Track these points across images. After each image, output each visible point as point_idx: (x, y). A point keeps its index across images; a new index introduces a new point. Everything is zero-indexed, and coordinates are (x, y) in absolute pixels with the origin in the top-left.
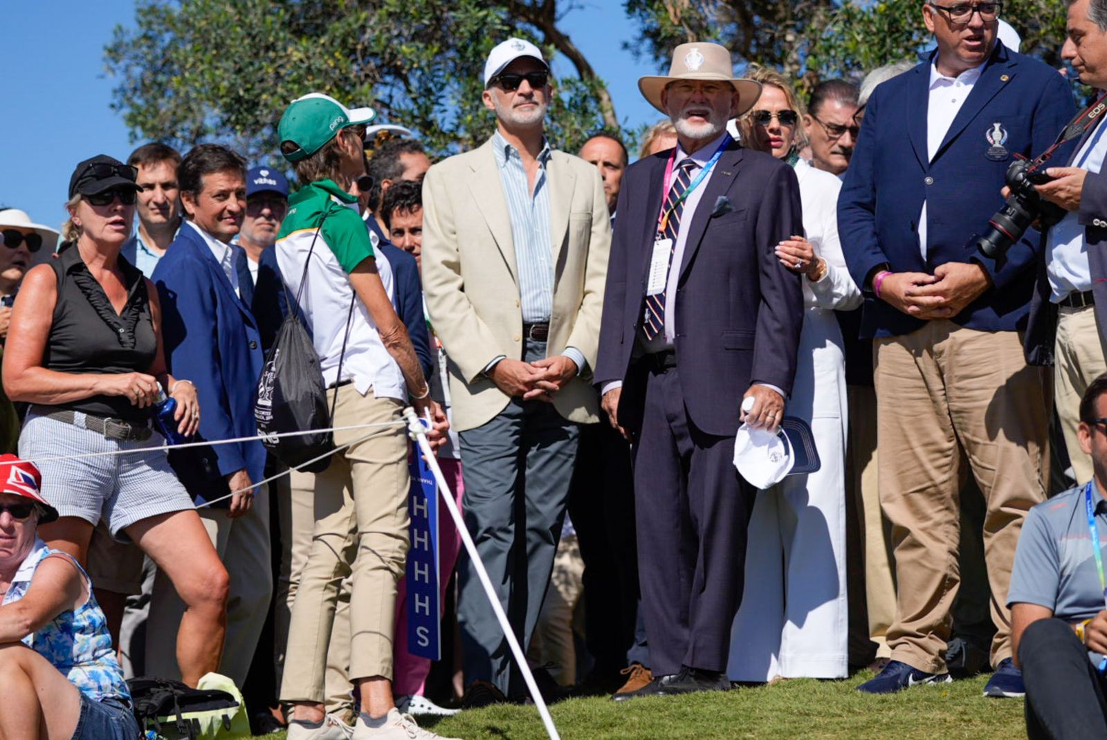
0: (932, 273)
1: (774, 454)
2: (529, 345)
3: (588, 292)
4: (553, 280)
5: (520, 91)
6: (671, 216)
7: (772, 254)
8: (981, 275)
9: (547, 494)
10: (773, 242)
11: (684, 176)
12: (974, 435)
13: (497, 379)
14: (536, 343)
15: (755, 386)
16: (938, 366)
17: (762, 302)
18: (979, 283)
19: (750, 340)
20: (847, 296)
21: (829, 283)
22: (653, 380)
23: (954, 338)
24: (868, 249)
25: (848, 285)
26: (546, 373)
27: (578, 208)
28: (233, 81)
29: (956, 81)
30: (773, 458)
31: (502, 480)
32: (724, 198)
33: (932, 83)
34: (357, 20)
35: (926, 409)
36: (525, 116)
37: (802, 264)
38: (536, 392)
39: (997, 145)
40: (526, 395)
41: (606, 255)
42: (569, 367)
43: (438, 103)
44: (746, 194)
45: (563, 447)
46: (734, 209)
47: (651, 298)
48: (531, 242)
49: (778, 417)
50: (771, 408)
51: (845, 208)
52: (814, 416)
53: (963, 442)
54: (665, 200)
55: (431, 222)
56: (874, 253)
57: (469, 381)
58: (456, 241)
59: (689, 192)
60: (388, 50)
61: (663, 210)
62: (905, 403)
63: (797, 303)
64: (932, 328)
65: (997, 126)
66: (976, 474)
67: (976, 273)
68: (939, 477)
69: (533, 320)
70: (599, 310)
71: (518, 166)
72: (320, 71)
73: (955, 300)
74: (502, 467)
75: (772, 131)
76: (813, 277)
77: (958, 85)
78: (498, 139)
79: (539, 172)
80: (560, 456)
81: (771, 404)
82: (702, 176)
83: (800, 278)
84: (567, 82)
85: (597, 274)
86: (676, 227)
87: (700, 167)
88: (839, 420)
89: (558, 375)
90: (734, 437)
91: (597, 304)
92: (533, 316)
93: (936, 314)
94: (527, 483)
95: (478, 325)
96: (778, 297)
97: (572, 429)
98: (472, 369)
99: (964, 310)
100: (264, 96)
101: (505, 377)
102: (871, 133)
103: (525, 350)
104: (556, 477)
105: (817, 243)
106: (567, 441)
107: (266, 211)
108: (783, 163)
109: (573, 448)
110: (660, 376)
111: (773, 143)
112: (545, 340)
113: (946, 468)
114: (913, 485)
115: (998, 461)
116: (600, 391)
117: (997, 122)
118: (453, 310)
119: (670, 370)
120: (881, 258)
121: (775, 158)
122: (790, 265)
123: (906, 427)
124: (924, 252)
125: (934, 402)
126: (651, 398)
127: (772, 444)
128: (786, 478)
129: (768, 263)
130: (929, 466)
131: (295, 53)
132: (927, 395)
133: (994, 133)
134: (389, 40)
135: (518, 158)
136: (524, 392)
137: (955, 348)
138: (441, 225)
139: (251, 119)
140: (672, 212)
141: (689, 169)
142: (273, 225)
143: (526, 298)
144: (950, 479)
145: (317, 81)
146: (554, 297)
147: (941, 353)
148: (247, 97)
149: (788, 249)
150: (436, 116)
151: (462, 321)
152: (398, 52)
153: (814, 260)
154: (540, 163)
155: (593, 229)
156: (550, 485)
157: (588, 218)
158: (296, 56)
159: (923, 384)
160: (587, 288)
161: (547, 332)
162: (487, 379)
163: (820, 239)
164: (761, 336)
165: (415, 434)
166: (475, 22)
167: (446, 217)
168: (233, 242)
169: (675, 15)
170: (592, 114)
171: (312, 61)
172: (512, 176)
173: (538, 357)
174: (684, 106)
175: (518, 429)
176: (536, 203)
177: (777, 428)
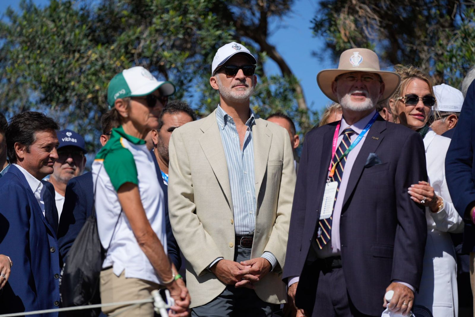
2: (239, 250)
3: (280, 214)
4: (256, 206)
5: (237, 77)
6: (338, 167)
7: (406, 193)
10: (407, 185)
11: (346, 140)
13: (217, 273)
14: (244, 249)
15: (394, 284)
17: (398, 226)
20: (457, 223)
21: (445, 214)
22: (322, 277)
24: (467, 190)
26: (251, 269)
27: (273, 157)
28: (51, 72)
32: (374, 154)
34: (134, 33)
36: (238, 93)
37: (426, 201)
38: (244, 282)
40: (237, 284)
41: (292, 189)
42: (266, 265)
43: (187, 91)
44: (390, 151)
46: (380, 162)
47: (322, 221)
48: (241, 180)
49: (410, 305)
50: (405, 299)
52: (435, 304)
54: (333, 156)
57: (198, 274)
58: (191, 180)
59: (350, 150)
60: (155, 55)
61: (332, 162)
63: (423, 227)
69: (243, 233)
70: (287, 227)
71: (233, 129)
76: (434, 209)
78: (220, 111)
79: (247, 133)
81: (405, 296)
82: (358, 139)
83: (424, 211)
84: (274, 79)
85: (286, 202)
86: (341, 173)
87: (357, 134)
88: (452, 308)
89: (259, 271)
91: (285, 223)
92: (243, 231)
95: (205, 236)
98: (201, 265)
100: (73, 83)
101: (223, 272)
103: (236, 254)
105: (436, 187)
107: (70, 160)
110: (328, 274)
112: (251, 247)
116: (287, 283)
118: (188, 226)
119: (335, 270)
122: (418, 201)
126: (321, 288)
129: (404, 199)
131: (93, 55)
134: (156, 48)
135: (233, 124)
136: (236, 282)
138: (181, 169)
139: (62, 98)
140: (338, 164)
141: (350, 135)
142: (74, 170)
143: (238, 218)
145: (108, 75)
146: (257, 218)
148: (60, 83)
149: (416, 190)
150: (186, 99)
151: (195, 232)
152: (162, 57)
153: (435, 198)
154: (248, 127)
155: (283, 171)
157: (280, 164)
158: (94, 57)
160: (278, 212)
161: (252, 241)
162: (210, 272)
164: (398, 250)
165: (159, 309)
166: (213, 38)
167: (185, 164)
168: (45, 179)
169: (345, 35)
170: (290, 100)
171: (104, 60)
172: (229, 136)
173: (245, 258)
174: (350, 90)
175: (231, 305)
176: (245, 153)
177: (409, 313)
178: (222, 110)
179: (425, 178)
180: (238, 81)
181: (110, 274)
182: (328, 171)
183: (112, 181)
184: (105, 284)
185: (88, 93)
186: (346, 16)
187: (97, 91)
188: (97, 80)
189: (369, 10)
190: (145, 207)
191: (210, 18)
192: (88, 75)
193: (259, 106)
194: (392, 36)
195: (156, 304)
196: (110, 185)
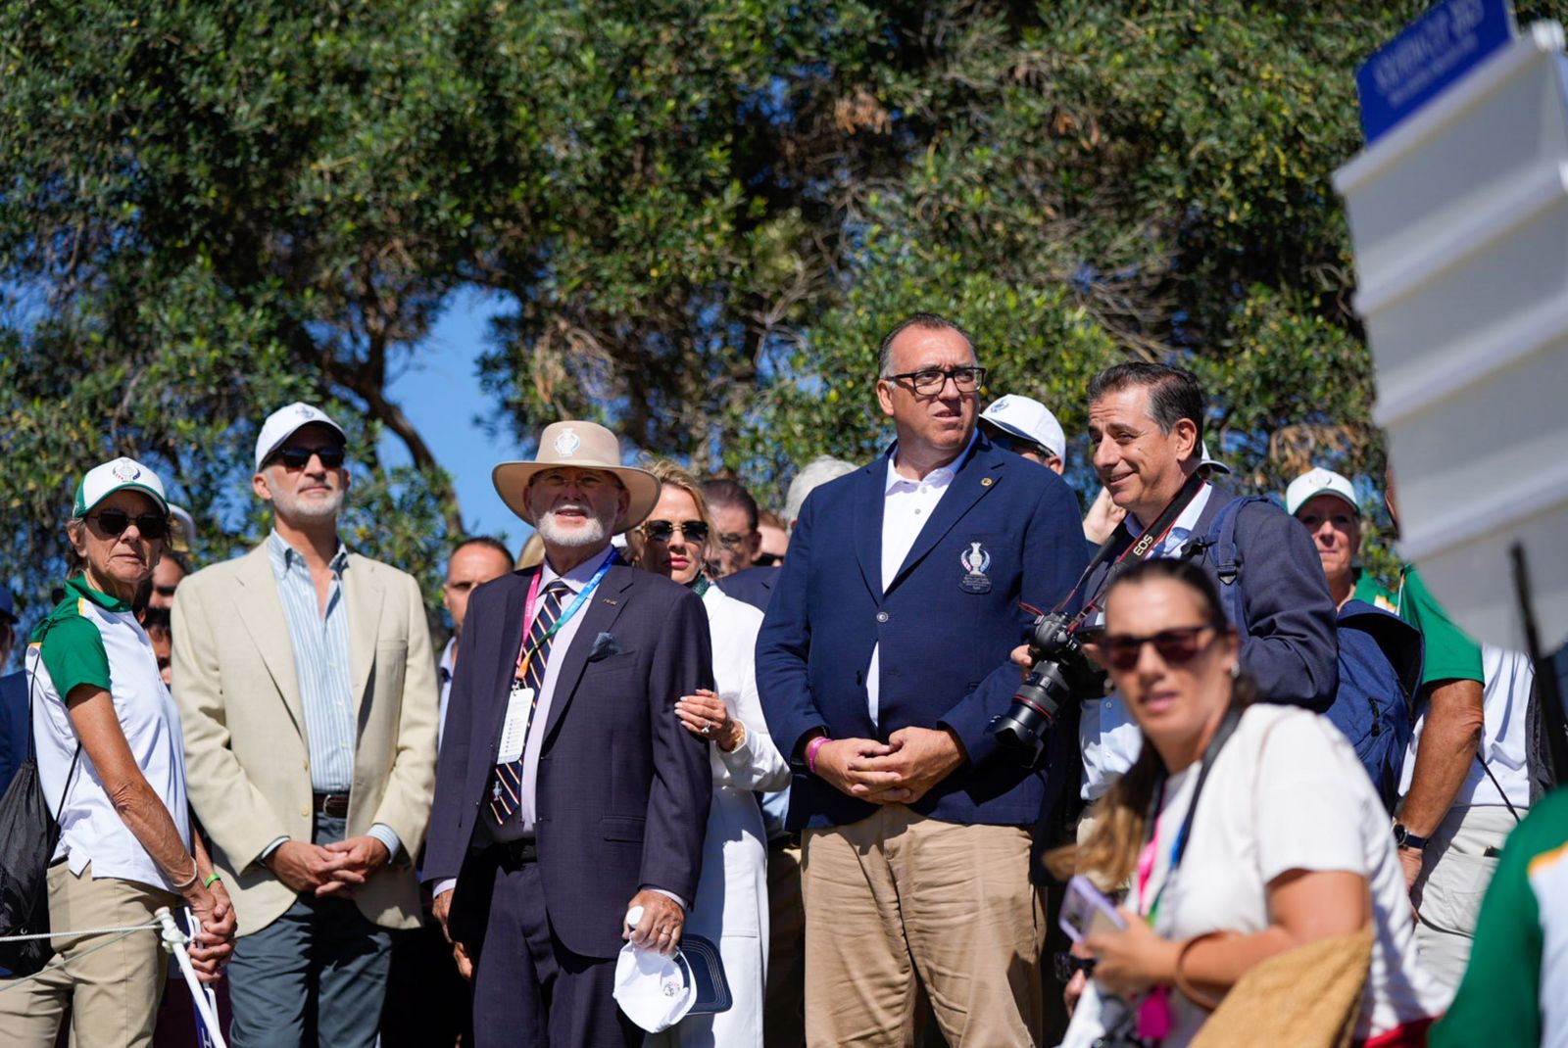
0: (885, 742)
1: (668, 985)
2: (321, 823)
3: (403, 749)
4: (355, 733)
5: (308, 470)
6: (534, 658)
7: (670, 714)
8: (951, 746)
9: (346, 1030)
10: (673, 697)
11: (552, 604)
12: (940, 964)
13: (278, 868)
14: (331, 820)
15: (644, 892)
16: (890, 869)
17: (655, 777)
18: (949, 755)
19: (639, 829)
20: (772, 772)
21: (747, 754)
22: (502, 878)
23: (913, 832)
24: (798, 707)
25: (774, 757)
26: (346, 860)
27: (388, 633)
29: (922, 484)
30: (667, 991)
31: (287, 1005)
32: (607, 635)
33: (889, 486)
34: (111, 379)
35: (871, 928)
36: (313, 504)
37: (711, 728)
38: (333, 885)
39: (975, 572)
40: (320, 890)
41: (430, 699)
42: (378, 851)
43: (218, 495)
44: (639, 629)
45: (368, 965)
46: (620, 652)
47: (503, 767)
48: (324, 679)
49: (675, 935)
50: (665, 922)
51: (769, 652)
52: (724, 933)
53: (924, 974)
54: (525, 636)
55: (183, 654)
56: (806, 713)
57: (238, 871)
58: (219, 680)
59: (559, 626)
61: (523, 649)
62: (844, 918)
63: (703, 782)
64: (884, 817)
65: (976, 546)
66: (940, 1018)
67: (945, 743)
68: (889, 1021)
69: (328, 788)
71: (303, 577)
72: (57, 444)
73: (914, 778)
74: (286, 986)
75: (674, 548)
76: (726, 745)
77: (924, 491)
78: (276, 541)
79: (333, 586)
80: (365, 977)
81: (667, 916)
82: (577, 604)
83: (707, 747)
84: (400, 473)
85: (416, 724)
86: (541, 672)
87: (575, 593)
88: (757, 940)
89: (363, 862)
90: (615, 960)
91: (416, 765)
92: (327, 784)
93: (890, 796)
94: (321, 1013)
95: (251, 795)
96: (678, 772)
97: (382, 940)
98: (244, 854)
99: (928, 793)
101: (290, 865)
102: (805, 552)
103: (316, 829)
104: (360, 1006)
105: (733, 700)
106: (375, 955)
108: (687, 591)
109: (383, 965)
110: (515, 874)
111: (674, 564)
112: (344, 816)
113: (898, 1009)
114: (854, 1030)
115: (970, 1003)
117: (976, 541)
118: (215, 774)
119: (529, 865)
120: (816, 721)
121: (675, 583)
122: (695, 729)
123: (844, 950)
124: (874, 713)
125: (883, 917)
126: (499, 902)
127: (666, 972)
128: (686, 1017)
129: (665, 725)
130: (874, 1005)
131: (24, 420)
132: (873, 909)
133: (972, 556)
134: (160, 409)
135: (304, 566)
136: (316, 886)
137: (915, 845)
138: (198, 658)
140: (535, 652)
141: (560, 594)
143: (318, 758)
144: (903, 1024)
145: (55, 459)
146: (356, 755)
147: (895, 851)
149: (692, 707)
150: (217, 512)
151: (230, 787)
152: (170, 427)
153: (728, 724)
154: (334, 572)
155: (409, 662)
156: (351, 1016)
157: (401, 647)
158: (25, 424)
159: (870, 894)
160: (400, 744)
161: (346, 805)
162: (264, 868)
163: (737, 695)
164: (653, 826)
165: (171, 944)
166: (279, 391)
167: (205, 648)
169: (546, 390)
170: (431, 517)
171: (47, 431)
172: (296, 590)
173: (333, 838)
174: (554, 504)
175: (307, 935)
176: (329, 626)
177: (674, 950)
178: (280, 539)
179: (707, 681)
180: (311, 480)
181: (63, 873)
182: (516, 666)
183: (55, 683)
184: (55, 892)
185: (13, 496)
186: (547, 353)
187: (32, 493)
188: (30, 472)
189: (591, 341)
190: (128, 736)
191: (271, 349)
192: (12, 459)
193: (368, 527)
194: (637, 394)
195: (164, 935)
196: (53, 691)
